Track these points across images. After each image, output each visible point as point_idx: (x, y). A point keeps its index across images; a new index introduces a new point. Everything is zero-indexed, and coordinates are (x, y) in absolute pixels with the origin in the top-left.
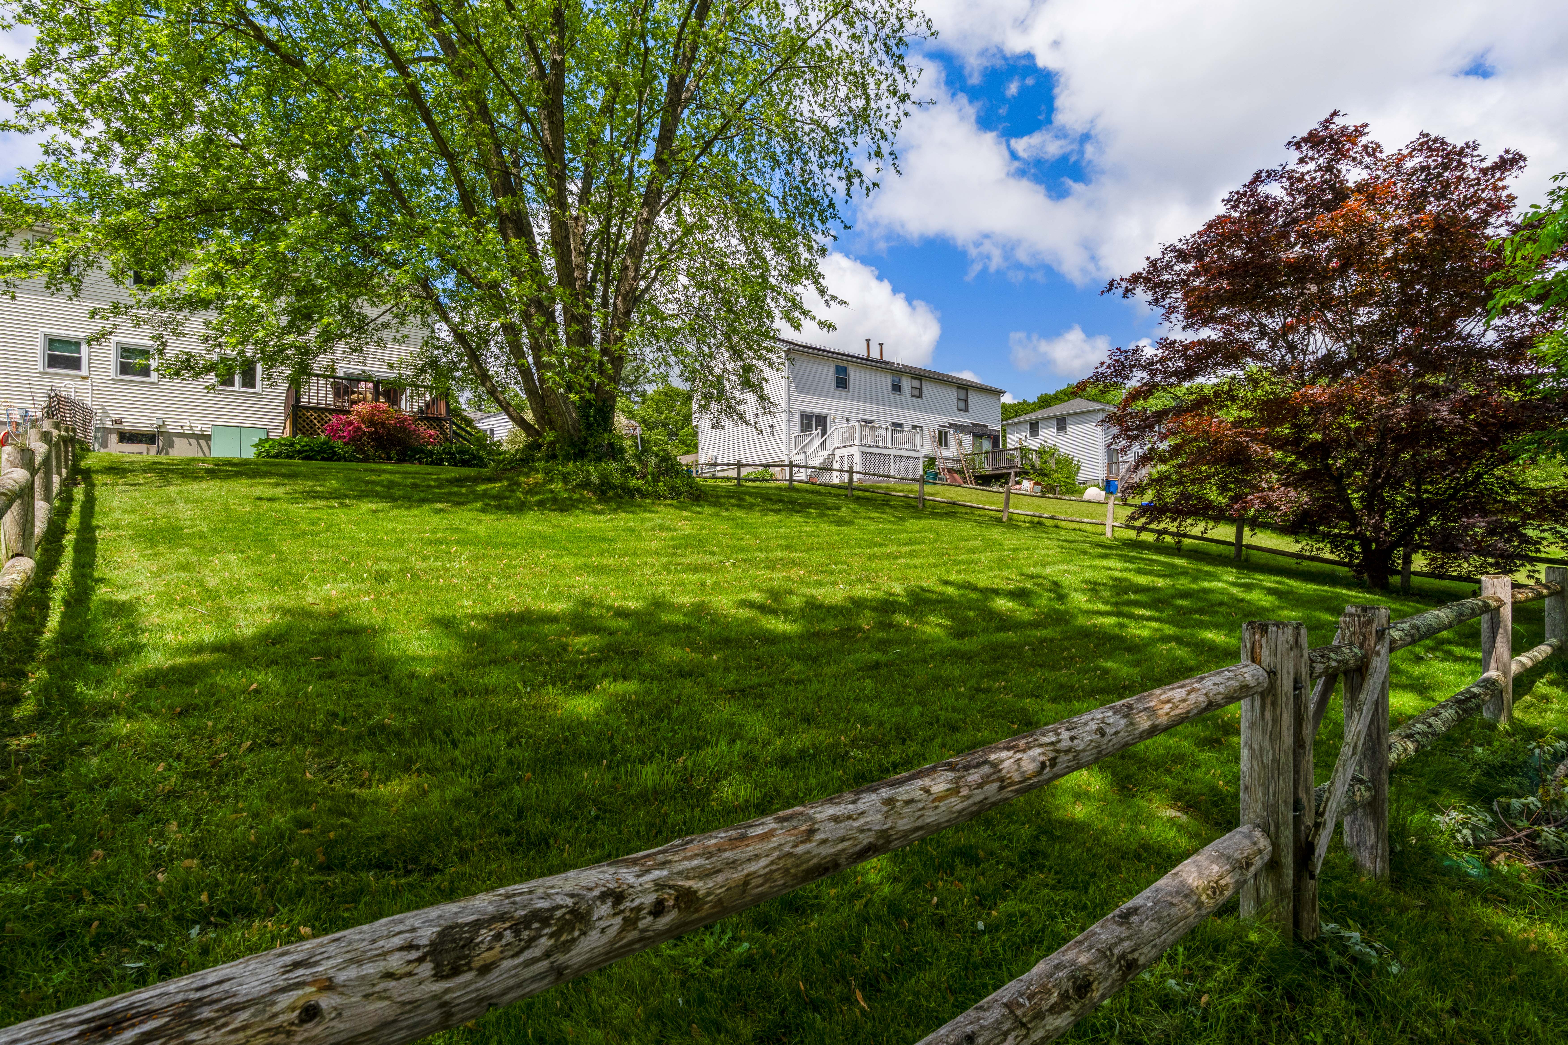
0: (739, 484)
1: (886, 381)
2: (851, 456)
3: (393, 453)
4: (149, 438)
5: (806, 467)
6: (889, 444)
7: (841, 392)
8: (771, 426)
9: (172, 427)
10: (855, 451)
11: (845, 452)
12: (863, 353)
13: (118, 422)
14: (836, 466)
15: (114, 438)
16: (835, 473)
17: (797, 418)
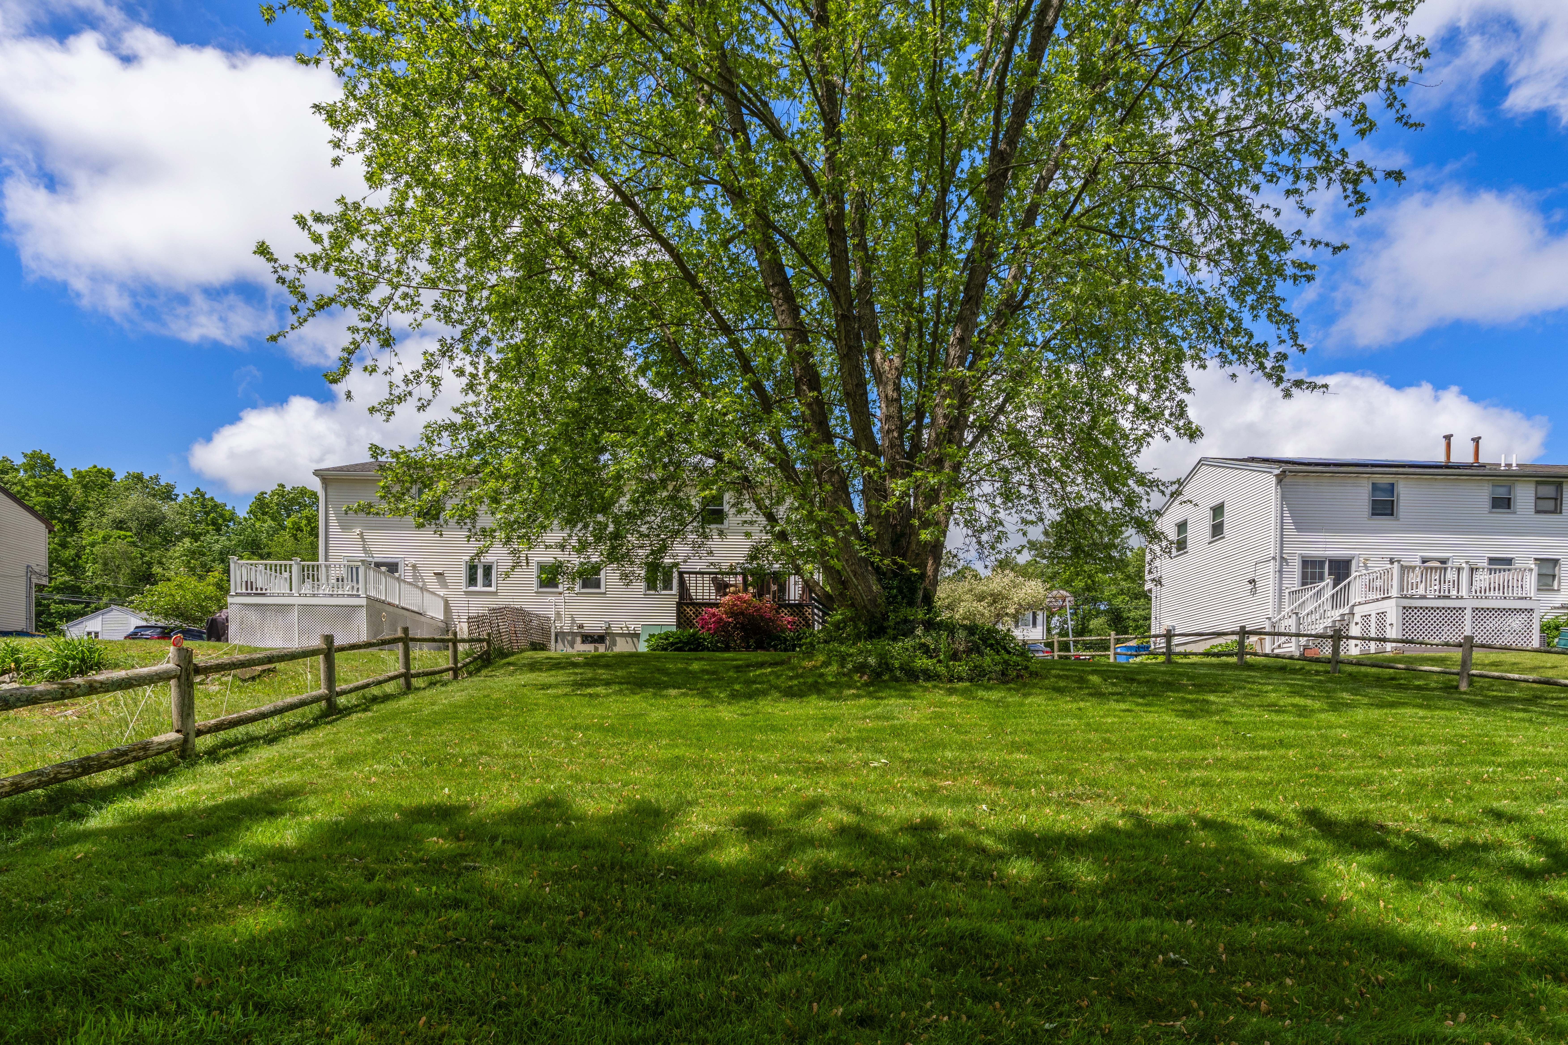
0: (1169, 661)
1: (1482, 494)
2: (1382, 615)
3: (751, 642)
4: (600, 639)
5: (1298, 635)
6: (1464, 593)
7: (1383, 522)
8: (1252, 581)
9: (616, 630)
10: (1391, 609)
11: (1372, 609)
12: (1441, 458)
13: (581, 627)
14: (1355, 631)
15: (579, 639)
16: (1353, 642)
17: (1296, 567)
